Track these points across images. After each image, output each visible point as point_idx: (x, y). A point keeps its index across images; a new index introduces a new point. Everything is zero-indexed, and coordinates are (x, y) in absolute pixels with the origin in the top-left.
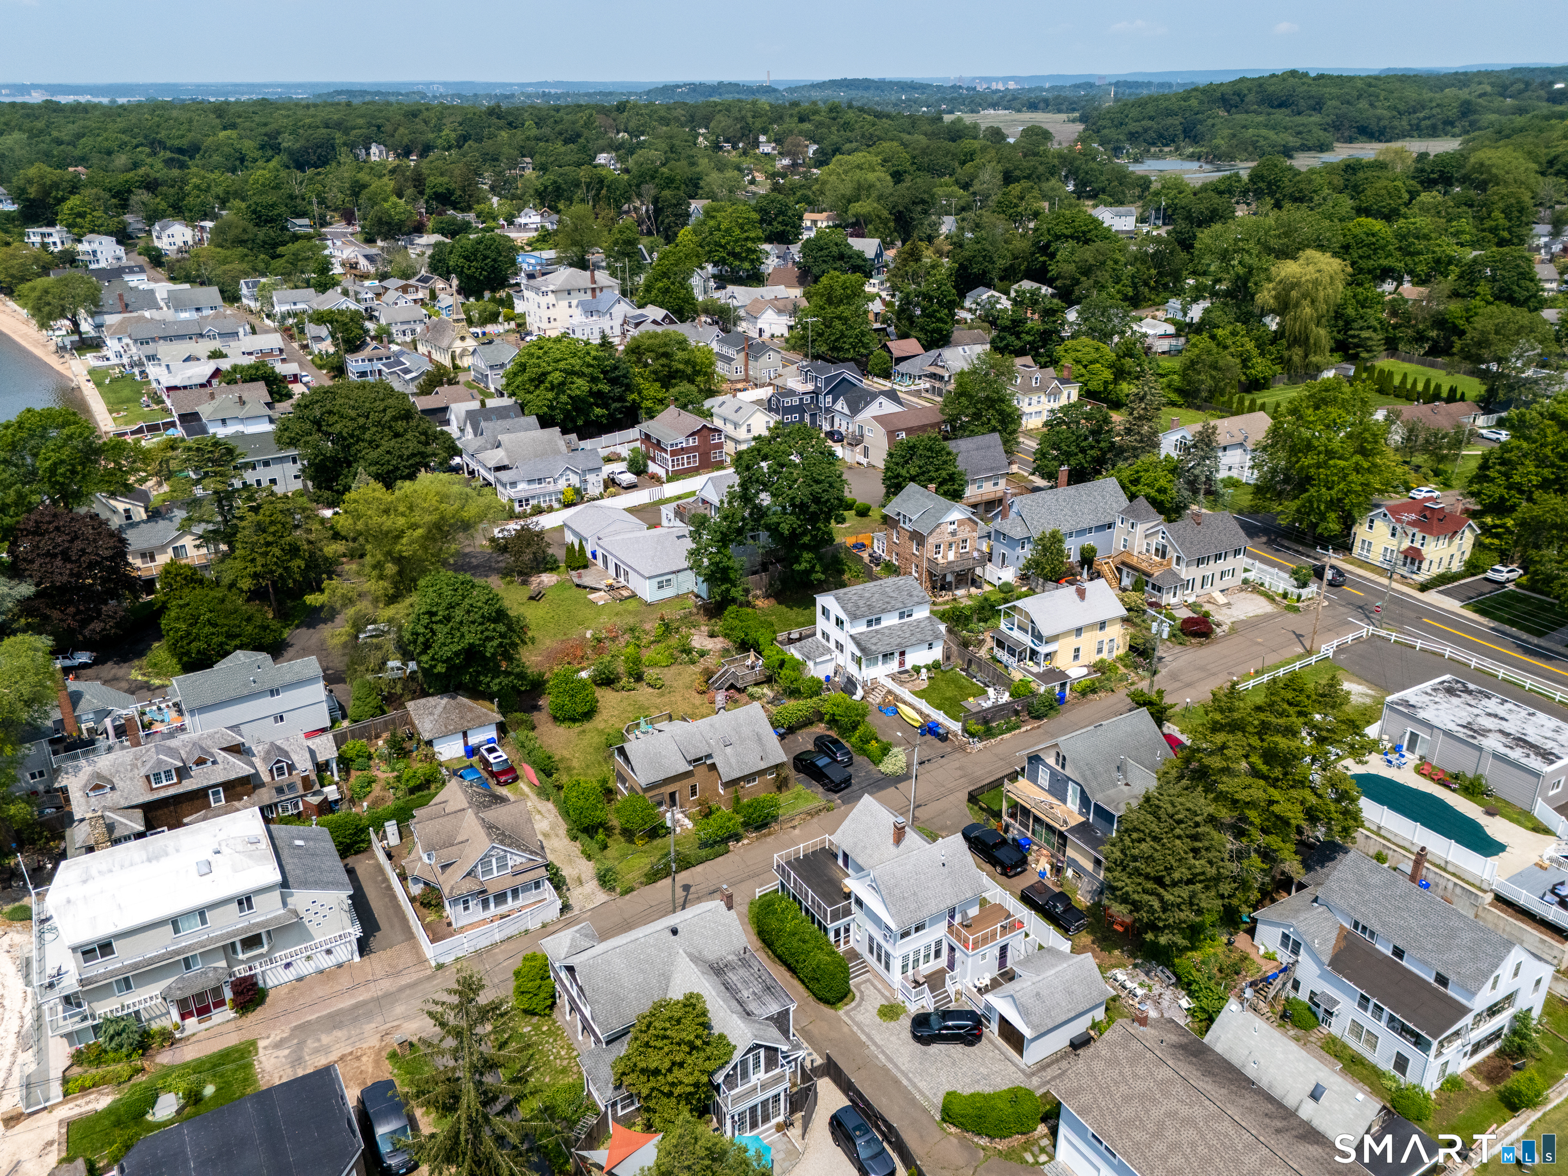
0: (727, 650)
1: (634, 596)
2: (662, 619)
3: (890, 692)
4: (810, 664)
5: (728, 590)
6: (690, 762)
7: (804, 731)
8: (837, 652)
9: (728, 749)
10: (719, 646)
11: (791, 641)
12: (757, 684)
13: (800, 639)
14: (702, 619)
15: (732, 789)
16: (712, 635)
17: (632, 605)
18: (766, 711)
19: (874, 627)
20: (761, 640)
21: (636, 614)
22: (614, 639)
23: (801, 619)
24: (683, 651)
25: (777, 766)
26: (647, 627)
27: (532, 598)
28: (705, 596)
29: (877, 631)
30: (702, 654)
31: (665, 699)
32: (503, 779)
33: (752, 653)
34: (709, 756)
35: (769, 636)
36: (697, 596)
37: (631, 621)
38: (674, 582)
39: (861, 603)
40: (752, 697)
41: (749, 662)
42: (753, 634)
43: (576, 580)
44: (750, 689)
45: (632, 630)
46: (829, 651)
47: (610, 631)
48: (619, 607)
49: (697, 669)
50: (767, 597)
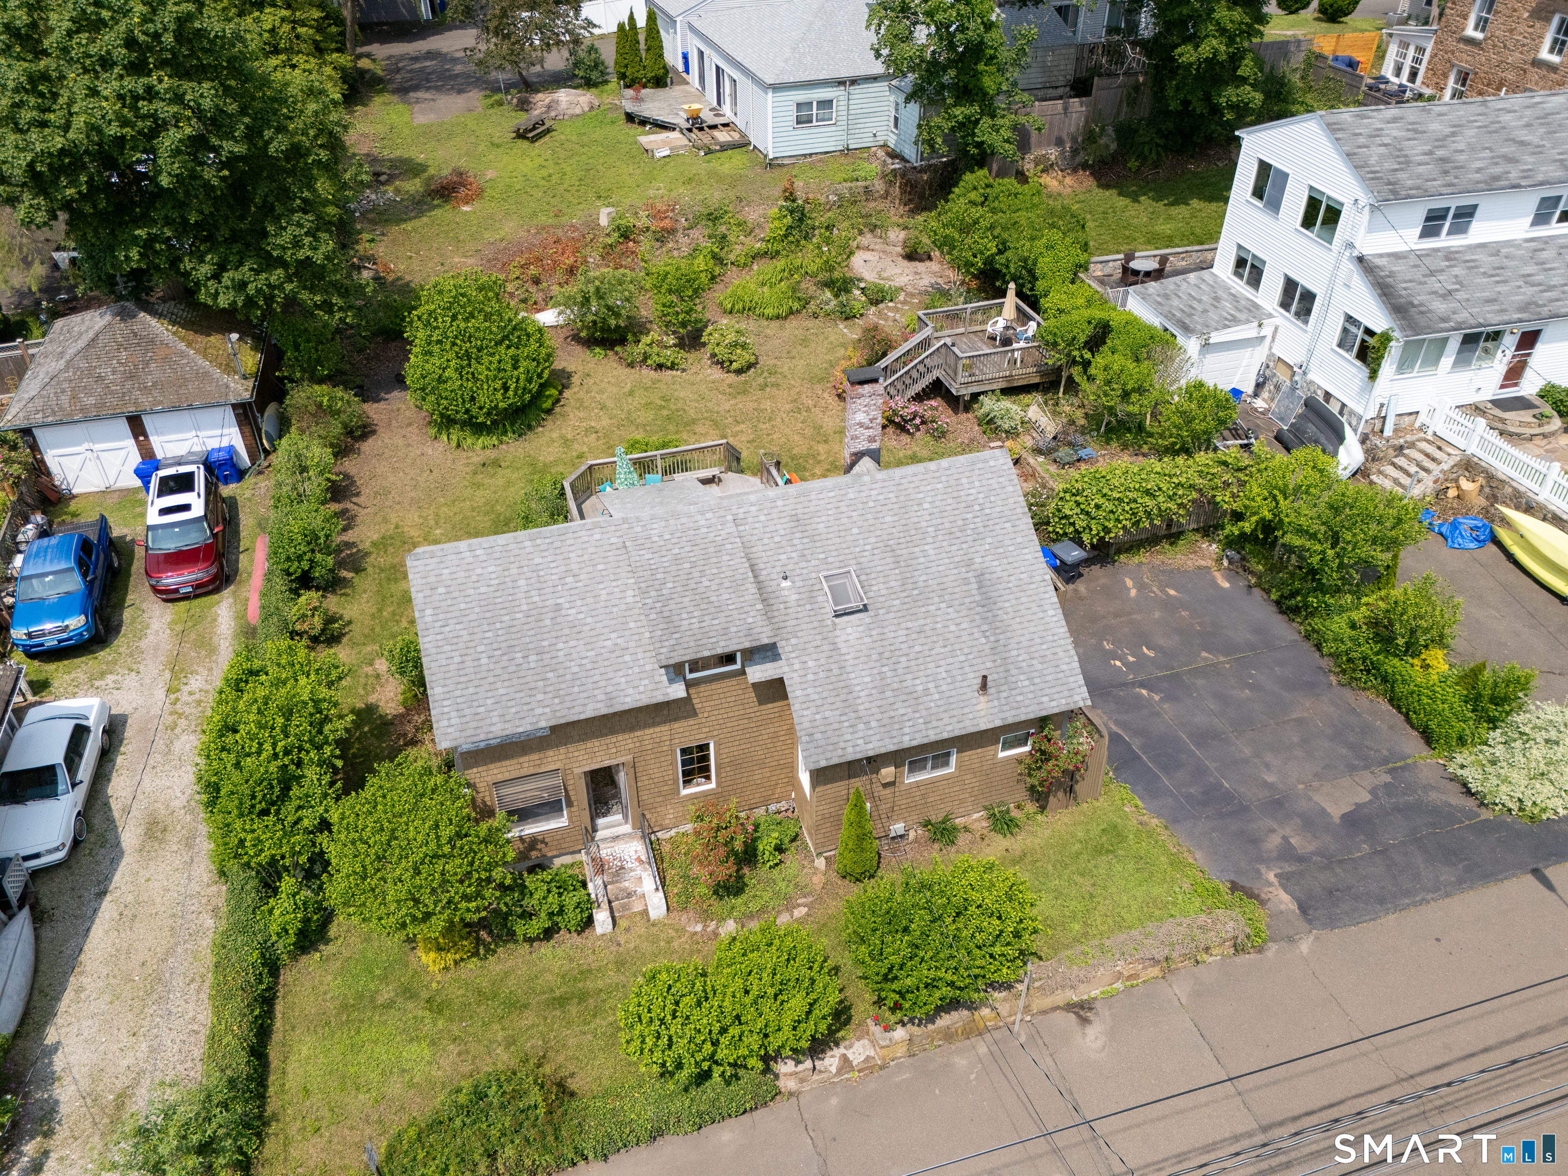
0: (945, 294)
1: (742, 144)
2: (790, 196)
3: (1469, 466)
4: (1191, 346)
5: (968, 125)
6: (676, 670)
7: (1142, 558)
8: (1284, 321)
9: (850, 628)
10: (926, 281)
11: (1130, 277)
12: (1010, 391)
13: (1157, 275)
14: (894, 211)
15: (839, 788)
16: (912, 255)
17: (732, 163)
18: (1028, 475)
19: (1444, 241)
20: (1044, 265)
21: (733, 181)
22: (664, 235)
23: (1165, 228)
24: (829, 284)
25: (1043, 722)
26: (752, 215)
27: (521, 135)
28: (910, 152)
29: (1450, 256)
30: (877, 297)
31: (746, 404)
32: (171, 579)
33: (1011, 300)
34: (768, 652)
35: (1069, 255)
36: (893, 155)
37: (715, 196)
38: (839, 109)
39: (1416, 149)
40: (989, 424)
41: (997, 325)
42: (1022, 247)
43: (630, 107)
44: (988, 404)
45: (713, 218)
46: (1255, 313)
47: (657, 215)
48: (701, 165)
49: (850, 332)
50: (1075, 166)
